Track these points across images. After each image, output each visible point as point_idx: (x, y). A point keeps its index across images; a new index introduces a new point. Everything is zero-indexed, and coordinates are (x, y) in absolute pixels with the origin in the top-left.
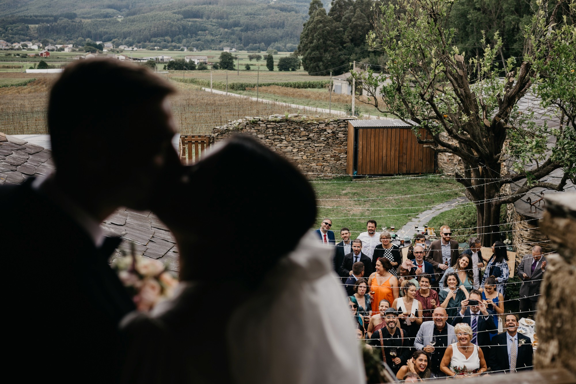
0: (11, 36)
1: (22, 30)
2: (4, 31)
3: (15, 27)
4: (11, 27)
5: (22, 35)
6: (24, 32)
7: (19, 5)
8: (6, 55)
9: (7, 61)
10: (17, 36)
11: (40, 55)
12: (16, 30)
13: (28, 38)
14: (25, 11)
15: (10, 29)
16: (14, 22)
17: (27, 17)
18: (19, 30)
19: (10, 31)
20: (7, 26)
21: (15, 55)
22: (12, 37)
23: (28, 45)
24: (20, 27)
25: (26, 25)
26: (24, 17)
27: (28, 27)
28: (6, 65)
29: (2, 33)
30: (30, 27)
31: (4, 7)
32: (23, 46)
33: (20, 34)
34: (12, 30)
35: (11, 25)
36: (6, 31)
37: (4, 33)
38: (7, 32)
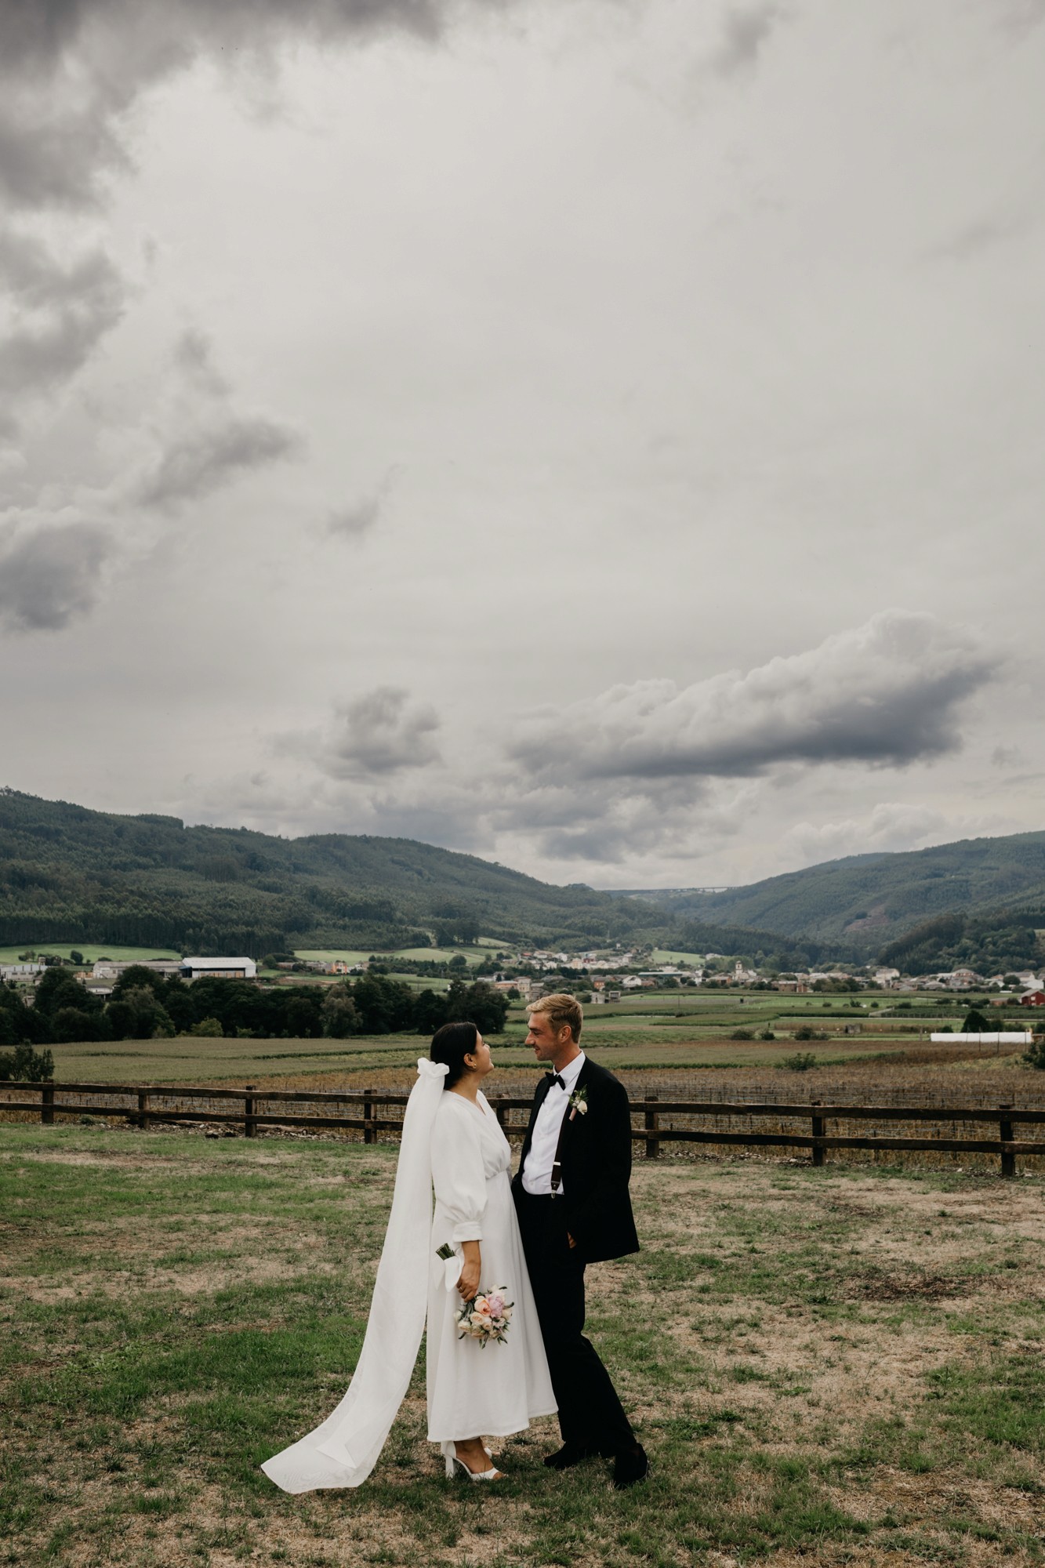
0: (991, 959)
1: (1018, 942)
2: (977, 947)
3: (1002, 936)
4: (993, 937)
5: (1017, 955)
6: (1023, 949)
7: (1025, 883)
8: (939, 1003)
9: (929, 1017)
10: (1006, 959)
11: (1020, 1001)
12: (1004, 943)
13: (1031, 962)
14: (1035, 898)
15: (990, 942)
16: (1001, 925)
17: (1034, 910)
18: (1012, 944)
19: (991, 947)
20: (985, 934)
21: (959, 1003)
22: (994, 963)
23: (1022, 979)
24: (1015, 935)
25: (1029, 930)
26: (1025, 912)
27: (1032, 937)
28: (910, 1025)
29: (972, 954)
30: (1037, 935)
31: (989, 892)
32: (1007, 981)
33: (1013, 954)
34: (994, 944)
35: (993, 933)
36: (982, 946)
37: (976, 952)
38: (983, 950)
